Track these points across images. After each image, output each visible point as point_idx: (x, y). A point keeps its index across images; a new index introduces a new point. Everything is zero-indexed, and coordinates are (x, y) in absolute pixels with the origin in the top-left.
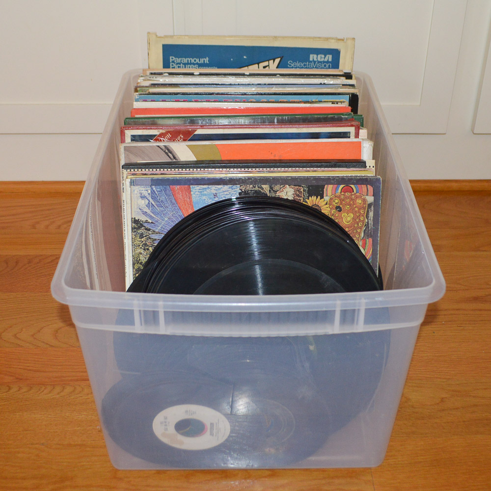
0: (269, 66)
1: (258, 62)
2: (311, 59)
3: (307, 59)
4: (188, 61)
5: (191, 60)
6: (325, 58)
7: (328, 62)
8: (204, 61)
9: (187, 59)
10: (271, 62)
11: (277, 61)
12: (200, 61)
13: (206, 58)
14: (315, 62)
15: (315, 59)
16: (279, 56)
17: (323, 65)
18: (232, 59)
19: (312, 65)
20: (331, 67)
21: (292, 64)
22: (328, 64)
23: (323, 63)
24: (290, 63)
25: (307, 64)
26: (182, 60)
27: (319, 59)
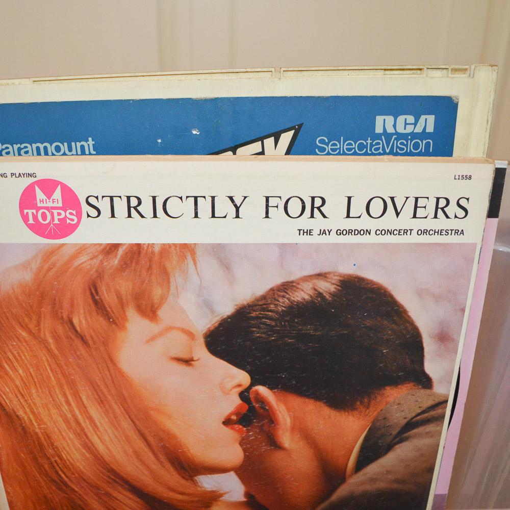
0: (262, 153)
1: (232, 145)
2: (379, 129)
3: (367, 130)
6: (415, 124)
7: (424, 135)
9: (34, 146)
10: (270, 142)
11: (286, 138)
13: (87, 141)
14: (388, 136)
15: (390, 130)
18: (159, 141)
19: (381, 146)
20: (431, 151)
21: (327, 144)
22: (424, 142)
23: (409, 137)
24: (322, 141)
25: (367, 143)
26: (22, 149)
27: (401, 129)
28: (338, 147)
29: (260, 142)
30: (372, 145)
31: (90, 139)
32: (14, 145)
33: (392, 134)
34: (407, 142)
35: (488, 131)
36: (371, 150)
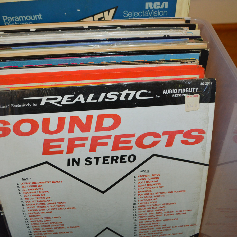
0: (104, 17)
1: (93, 15)
2: (147, 8)
3: (143, 8)
4: (21, 18)
5: (24, 18)
6: (161, 5)
7: (164, 9)
8: (37, 17)
9: (20, 17)
10: (106, 13)
11: (112, 11)
12: (33, 18)
13: (39, 15)
14: (150, 10)
15: (151, 8)
16: (113, 7)
17: (159, 13)
18: (65, 14)
19: (148, 14)
20: (167, 15)
21: (128, 13)
22: (164, 12)
23: (159, 10)
24: (125, 12)
25: (143, 13)
26: (15, 18)
27: (155, 7)
28: (132, 14)
29: (103, 13)
30: (144, 13)
31: (40, 14)
32: (12, 17)
33: (152, 9)
34: (158, 12)
35: (189, 7)
36: (144, 15)
